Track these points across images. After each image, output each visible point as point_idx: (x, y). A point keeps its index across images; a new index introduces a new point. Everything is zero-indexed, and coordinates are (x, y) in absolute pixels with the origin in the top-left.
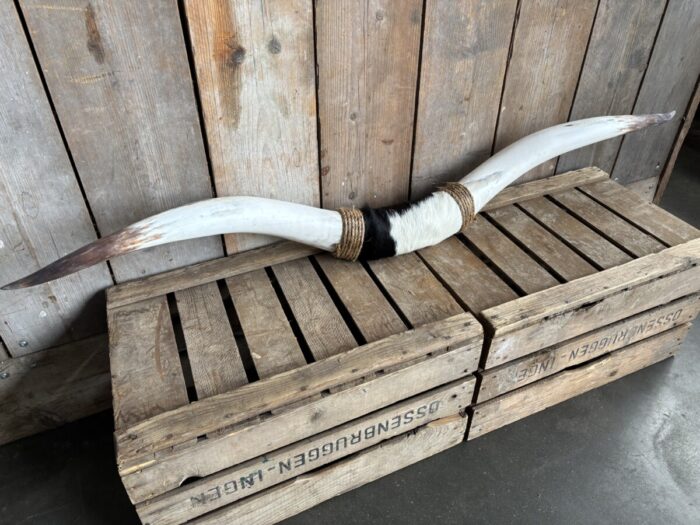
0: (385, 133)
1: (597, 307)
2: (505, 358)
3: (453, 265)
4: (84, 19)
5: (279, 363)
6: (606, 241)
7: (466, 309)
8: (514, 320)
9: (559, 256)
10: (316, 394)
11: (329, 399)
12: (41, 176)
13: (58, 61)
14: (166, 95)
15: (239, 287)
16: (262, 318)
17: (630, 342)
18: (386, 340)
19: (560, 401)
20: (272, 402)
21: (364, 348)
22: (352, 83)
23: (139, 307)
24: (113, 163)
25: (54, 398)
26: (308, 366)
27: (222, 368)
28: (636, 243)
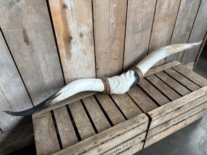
0: (115, 57)
1: (182, 108)
2: (155, 126)
3: (137, 96)
4: (22, 33)
5: (87, 134)
6: (182, 86)
7: (143, 112)
8: (158, 115)
9: (169, 92)
10: (99, 144)
11: (103, 145)
12: (10, 80)
13: (15, 46)
14: (49, 52)
15: (73, 107)
16: (80, 118)
17: (191, 115)
18: (119, 124)
19: (170, 134)
20: (86, 148)
21: (113, 128)
22: (105, 44)
23: (42, 116)
24: (33, 74)
25: (16, 142)
26: (96, 135)
27: (70, 136)
28: (191, 86)
